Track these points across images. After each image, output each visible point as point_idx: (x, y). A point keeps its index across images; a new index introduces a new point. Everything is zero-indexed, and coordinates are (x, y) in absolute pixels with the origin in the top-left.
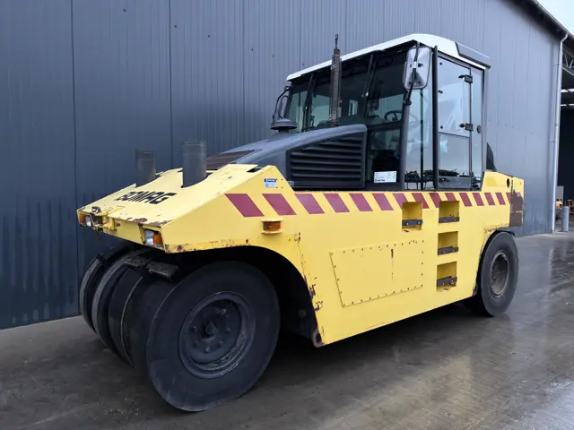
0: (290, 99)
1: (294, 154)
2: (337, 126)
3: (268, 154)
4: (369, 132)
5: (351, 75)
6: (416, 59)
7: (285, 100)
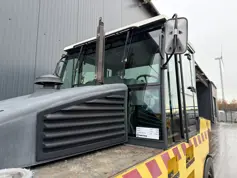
0: (66, 63)
1: (49, 116)
2: (102, 84)
3: (11, 117)
4: (129, 90)
5: (111, 48)
6: (176, 27)
7: (62, 64)
